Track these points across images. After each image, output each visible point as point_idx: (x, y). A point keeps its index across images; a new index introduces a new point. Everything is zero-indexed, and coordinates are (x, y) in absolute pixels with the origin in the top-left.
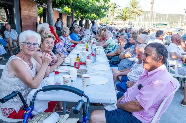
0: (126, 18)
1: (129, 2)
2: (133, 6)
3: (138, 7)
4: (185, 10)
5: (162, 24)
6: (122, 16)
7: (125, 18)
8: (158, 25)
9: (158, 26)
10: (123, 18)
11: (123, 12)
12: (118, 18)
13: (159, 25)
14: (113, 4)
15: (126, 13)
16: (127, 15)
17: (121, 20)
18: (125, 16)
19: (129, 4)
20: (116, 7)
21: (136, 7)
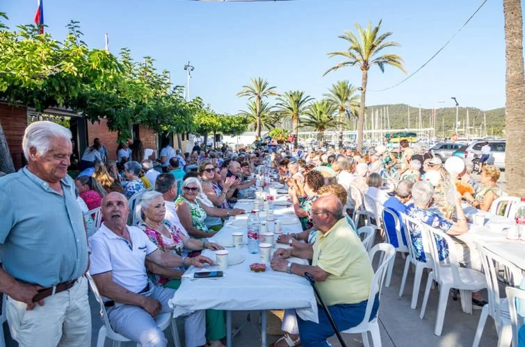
0: (325, 123)
1: (332, 88)
2: (339, 96)
3: (352, 99)
4: (455, 98)
6: (314, 120)
7: (321, 124)
10: (317, 125)
12: (306, 125)
13: (399, 136)
14: (294, 94)
15: (321, 113)
16: (324, 117)
17: (314, 128)
18: (321, 120)
19: (332, 93)
20: (303, 101)
21: (347, 99)
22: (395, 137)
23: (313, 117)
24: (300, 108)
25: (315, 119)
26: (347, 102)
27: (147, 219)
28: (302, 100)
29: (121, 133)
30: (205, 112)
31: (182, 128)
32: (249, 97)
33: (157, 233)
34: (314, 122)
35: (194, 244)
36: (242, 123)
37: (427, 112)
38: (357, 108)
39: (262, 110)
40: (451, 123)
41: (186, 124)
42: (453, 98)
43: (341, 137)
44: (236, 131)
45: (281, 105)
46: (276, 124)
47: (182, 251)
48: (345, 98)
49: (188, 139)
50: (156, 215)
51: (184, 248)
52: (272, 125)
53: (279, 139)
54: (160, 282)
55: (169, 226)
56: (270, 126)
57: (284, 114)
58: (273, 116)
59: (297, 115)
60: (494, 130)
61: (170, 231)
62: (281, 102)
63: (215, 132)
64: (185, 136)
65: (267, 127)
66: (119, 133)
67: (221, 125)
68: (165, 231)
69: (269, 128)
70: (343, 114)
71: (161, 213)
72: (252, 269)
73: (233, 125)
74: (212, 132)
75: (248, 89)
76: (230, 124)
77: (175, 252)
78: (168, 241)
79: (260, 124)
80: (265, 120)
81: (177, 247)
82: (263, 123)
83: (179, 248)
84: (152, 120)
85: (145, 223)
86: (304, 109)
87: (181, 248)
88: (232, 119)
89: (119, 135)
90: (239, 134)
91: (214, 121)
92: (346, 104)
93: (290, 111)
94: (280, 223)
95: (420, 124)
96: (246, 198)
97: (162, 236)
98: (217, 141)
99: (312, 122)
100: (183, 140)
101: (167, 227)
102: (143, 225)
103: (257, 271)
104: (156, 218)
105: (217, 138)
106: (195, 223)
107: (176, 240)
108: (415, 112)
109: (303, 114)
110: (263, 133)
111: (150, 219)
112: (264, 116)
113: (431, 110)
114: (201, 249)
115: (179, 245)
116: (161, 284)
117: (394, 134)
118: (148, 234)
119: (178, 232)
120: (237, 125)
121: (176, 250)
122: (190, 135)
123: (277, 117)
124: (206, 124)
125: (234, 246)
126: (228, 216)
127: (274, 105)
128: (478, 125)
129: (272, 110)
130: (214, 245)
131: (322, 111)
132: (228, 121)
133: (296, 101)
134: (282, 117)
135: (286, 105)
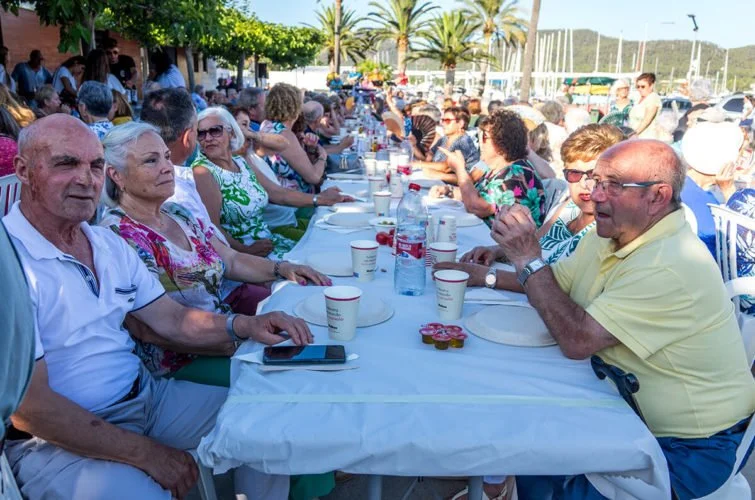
0: (456, 55)
2: (484, 5)
3: (506, 10)
4: (693, 17)
5: (600, 80)
6: (436, 47)
7: (449, 56)
8: (582, 82)
9: (583, 87)
10: (442, 57)
11: (440, 32)
12: (422, 56)
13: (588, 83)
15: (450, 35)
16: (456, 43)
17: (439, 63)
18: (450, 48)
20: (419, 10)
21: (497, 11)
22: (581, 84)
23: (436, 42)
24: (413, 24)
25: (440, 45)
26: (498, 15)
27: (127, 198)
28: (416, 8)
29: (66, 31)
30: (239, 16)
31: (198, 30)
33: (153, 236)
34: (437, 52)
35: (249, 268)
36: (312, 43)
37: (629, 46)
38: (515, 31)
39: (343, 24)
40: (667, 67)
41: (207, 24)
42: (690, 16)
43: (483, 83)
44: (297, 57)
45: (377, 15)
46: (366, 53)
47: (219, 283)
48: (494, 8)
49: (205, 69)
50: (149, 181)
51: (225, 277)
52: (361, 55)
53: (375, 78)
54: (165, 363)
55: (187, 219)
56: (356, 55)
57: (382, 33)
58: (363, 37)
59: (407, 36)
60: (738, 84)
61: (189, 232)
62: (377, 10)
63: (257, 58)
64: (201, 64)
65: (352, 57)
66: (62, 29)
67: (270, 41)
68: (175, 233)
69: (354, 61)
70: (490, 40)
71: (163, 178)
72: (426, 340)
73: (293, 44)
74: (252, 59)
76: (287, 42)
77: (202, 286)
78: (184, 257)
79: (340, 50)
80: (349, 44)
81: (209, 274)
82: (344, 49)
83: (214, 276)
84: (136, 10)
85: (119, 208)
86: (419, 26)
87: (219, 276)
88: (292, 32)
89: (63, 34)
90: (303, 64)
91: (258, 32)
92: (497, 19)
93: (393, 29)
94: (454, 221)
95: (619, 64)
96: (343, 171)
97: (168, 244)
98: (260, 76)
99: (433, 51)
100: (197, 70)
101: (180, 221)
102: (113, 213)
103: (442, 346)
104: (151, 190)
105: (261, 72)
106: (235, 218)
107: (204, 255)
108: (610, 45)
109: (417, 35)
110: (343, 69)
111: (135, 195)
112: (345, 37)
113: (637, 43)
114: (268, 278)
115: (214, 270)
116: (166, 370)
117: (580, 79)
118: (125, 236)
119: (209, 235)
120: (302, 44)
121: (206, 281)
122: (210, 61)
123: (370, 40)
124: (241, 38)
125: (356, 275)
126: (316, 205)
127: (365, 16)
128: (713, 73)
129: (359, 26)
130: (304, 271)
131: (453, 31)
132: (284, 36)
133: (405, 9)
134: (378, 40)
135: (387, 17)
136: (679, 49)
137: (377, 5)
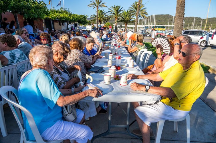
1: (133, 5)
5: (160, 27)
8: (156, 27)
10: (124, 21)
14: (116, 7)
18: (126, 19)
19: (132, 7)
23: (123, 18)
24: (119, 14)
28: (119, 10)
32: (94, 7)
39: (102, 14)
45: (110, 12)
46: (108, 21)
52: (106, 21)
56: (105, 21)
57: (111, 16)
58: (107, 17)
59: (117, 17)
62: (110, 11)
64: (61, 24)
69: (105, 23)
75: (93, 3)
79: (101, 20)
80: (103, 19)
86: (120, 14)
93: (114, 15)
99: (122, 20)
105: (76, 25)
127: (107, 12)
129: (106, 14)
131: (127, 15)
133: (117, 10)
134: (110, 18)
135: (112, 12)
136: (191, 19)
137: (110, 9)
